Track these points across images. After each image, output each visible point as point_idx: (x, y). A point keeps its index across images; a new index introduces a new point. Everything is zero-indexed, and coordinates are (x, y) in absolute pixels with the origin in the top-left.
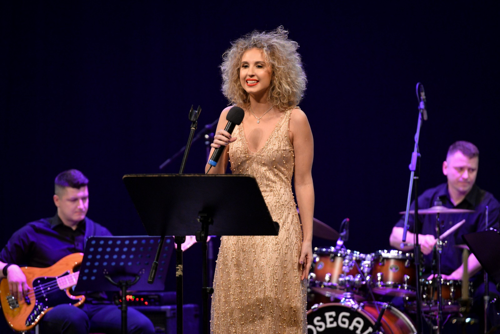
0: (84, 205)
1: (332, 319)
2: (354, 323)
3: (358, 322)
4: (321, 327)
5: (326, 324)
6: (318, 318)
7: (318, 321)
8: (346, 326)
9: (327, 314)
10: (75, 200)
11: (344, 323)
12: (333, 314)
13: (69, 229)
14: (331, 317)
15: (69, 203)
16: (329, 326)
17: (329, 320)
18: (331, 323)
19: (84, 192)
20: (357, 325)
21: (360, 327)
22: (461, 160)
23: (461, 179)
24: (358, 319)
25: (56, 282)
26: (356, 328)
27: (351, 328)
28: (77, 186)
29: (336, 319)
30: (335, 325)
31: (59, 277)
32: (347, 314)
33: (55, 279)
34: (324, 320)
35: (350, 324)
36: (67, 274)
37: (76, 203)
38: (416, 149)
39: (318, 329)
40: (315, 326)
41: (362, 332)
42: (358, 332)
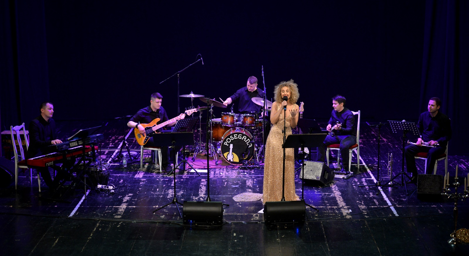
0: (160, 104)
1: (236, 136)
2: (243, 138)
4: (232, 139)
5: (234, 138)
6: (232, 136)
7: (231, 137)
8: (241, 138)
9: (234, 135)
10: (158, 102)
11: (240, 137)
12: (237, 135)
13: (154, 112)
14: (235, 136)
15: (156, 103)
16: (235, 138)
17: (235, 137)
18: (236, 137)
19: (161, 100)
20: (244, 138)
21: (245, 139)
24: (244, 136)
26: (244, 139)
27: (242, 139)
28: (159, 98)
29: (237, 136)
30: (237, 138)
31: (153, 127)
32: (241, 135)
33: (151, 128)
34: (233, 137)
35: (242, 138)
36: (155, 126)
37: (158, 103)
40: (231, 138)
41: (246, 140)
42: (245, 140)
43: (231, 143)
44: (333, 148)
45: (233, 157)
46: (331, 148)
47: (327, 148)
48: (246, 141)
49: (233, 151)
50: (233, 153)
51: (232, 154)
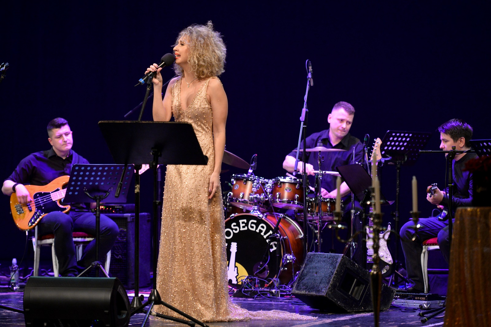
1: (244, 225)
2: (260, 228)
3: (263, 227)
4: (236, 230)
5: (240, 228)
6: (235, 224)
7: (234, 226)
8: (254, 229)
9: (241, 221)
10: (60, 137)
11: (252, 227)
12: (245, 221)
13: (60, 158)
14: (243, 223)
16: (242, 229)
17: (242, 225)
18: (244, 227)
20: (262, 229)
21: (264, 230)
22: (343, 115)
23: (340, 128)
24: (262, 225)
25: (50, 196)
26: (261, 231)
27: (258, 231)
29: (247, 224)
30: (246, 228)
31: (52, 192)
32: (255, 221)
33: (49, 193)
34: (238, 225)
35: (256, 228)
36: (58, 190)
37: (62, 139)
38: (305, 106)
39: (234, 231)
40: (232, 229)
41: (265, 234)
42: (262, 234)
43: (233, 240)
44: (433, 245)
45: (237, 273)
46: (431, 245)
47: (424, 247)
48: (265, 237)
49: (237, 260)
50: (237, 264)
51: (235, 267)
